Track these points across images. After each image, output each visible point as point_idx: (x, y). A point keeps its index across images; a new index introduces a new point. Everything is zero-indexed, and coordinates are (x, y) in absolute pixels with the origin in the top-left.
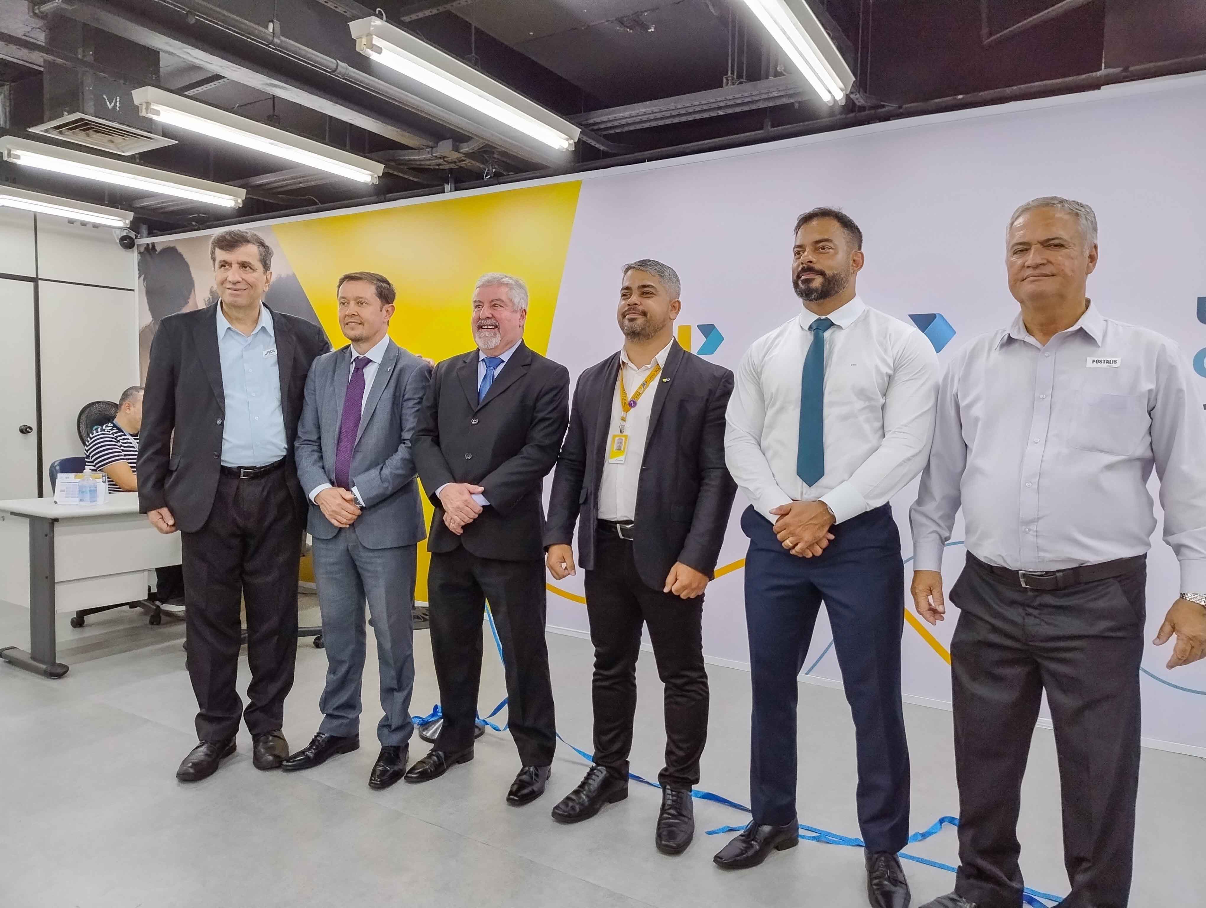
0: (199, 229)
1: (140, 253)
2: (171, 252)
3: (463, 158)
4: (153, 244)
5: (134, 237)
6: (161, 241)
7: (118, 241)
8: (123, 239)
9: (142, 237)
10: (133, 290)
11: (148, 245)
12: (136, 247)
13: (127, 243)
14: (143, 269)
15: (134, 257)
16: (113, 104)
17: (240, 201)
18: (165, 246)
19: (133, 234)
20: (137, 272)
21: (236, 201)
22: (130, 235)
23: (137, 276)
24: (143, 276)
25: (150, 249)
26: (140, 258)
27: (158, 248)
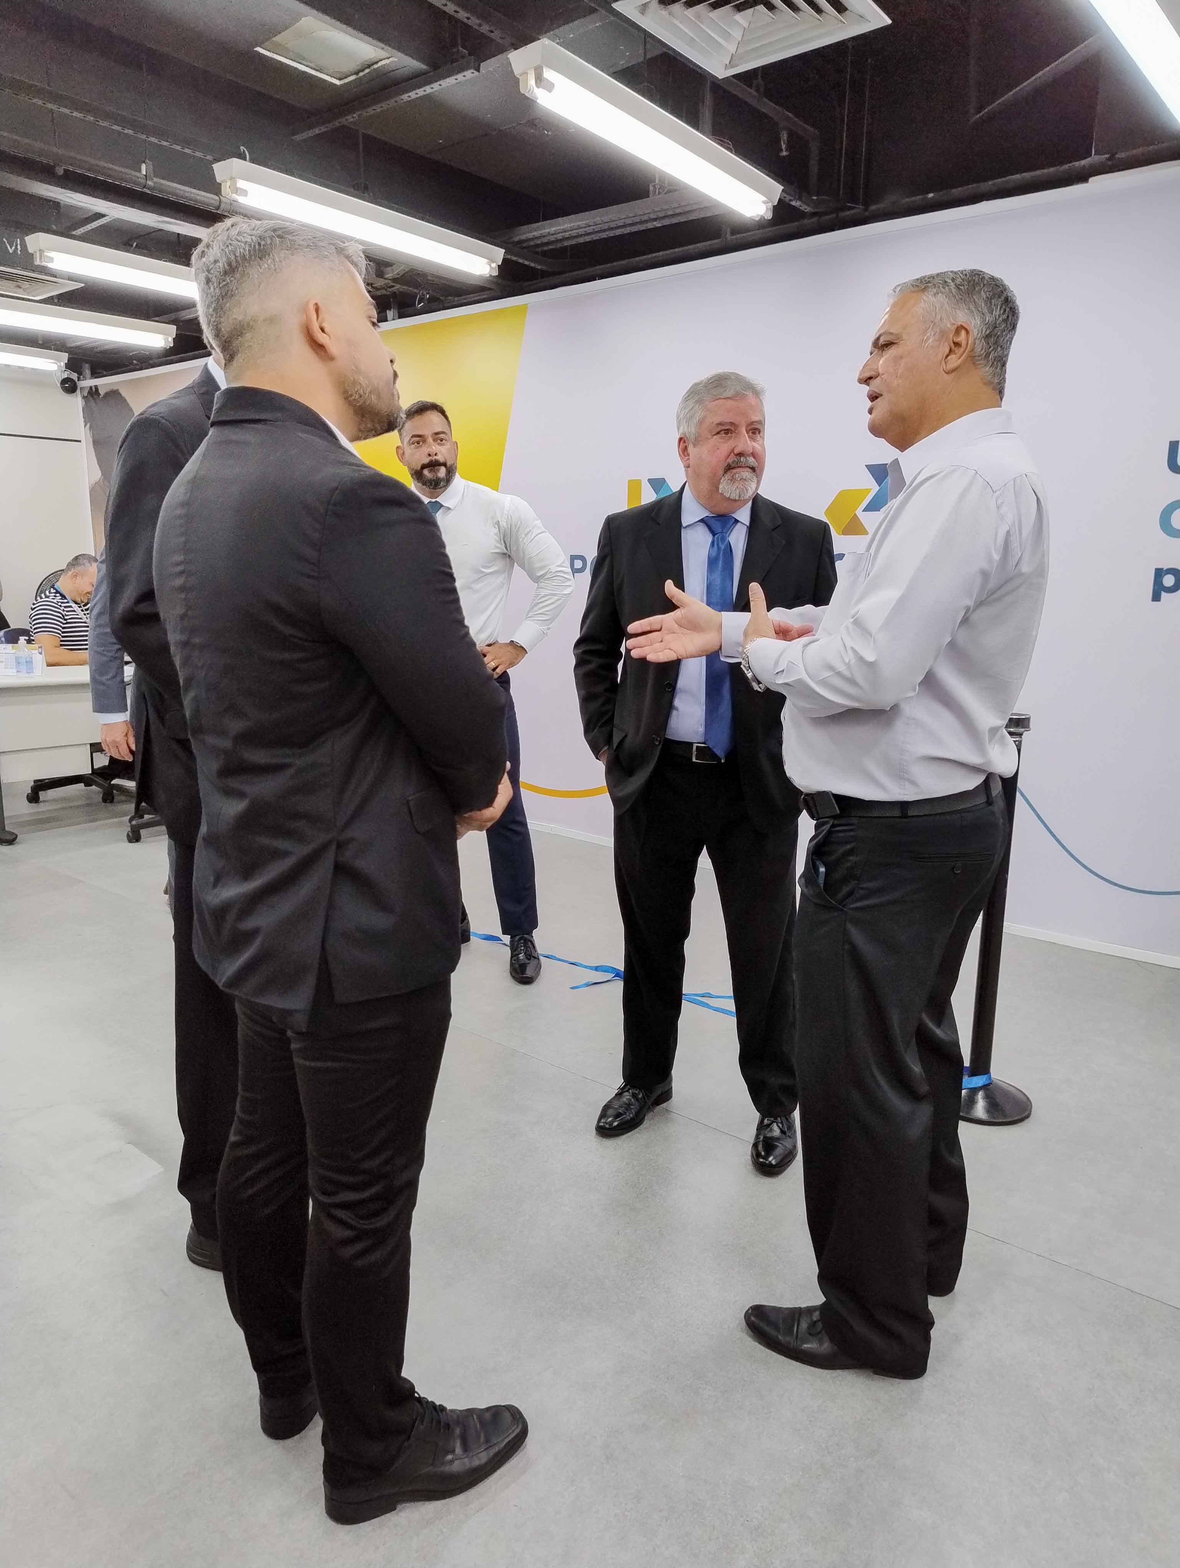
0: (141, 369)
1: (84, 397)
2: (114, 394)
3: (393, 284)
4: (96, 387)
5: (76, 379)
6: (105, 383)
7: (59, 385)
8: (64, 381)
9: (85, 378)
10: (80, 441)
11: (91, 388)
12: (78, 391)
13: (69, 387)
14: (89, 416)
15: (77, 401)
16: (13, 248)
17: (170, 339)
18: (108, 389)
19: (74, 376)
20: (82, 420)
21: (166, 340)
22: (72, 377)
23: (83, 424)
24: (88, 425)
25: (93, 393)
26: (84, 403)
27: (102, 392)
